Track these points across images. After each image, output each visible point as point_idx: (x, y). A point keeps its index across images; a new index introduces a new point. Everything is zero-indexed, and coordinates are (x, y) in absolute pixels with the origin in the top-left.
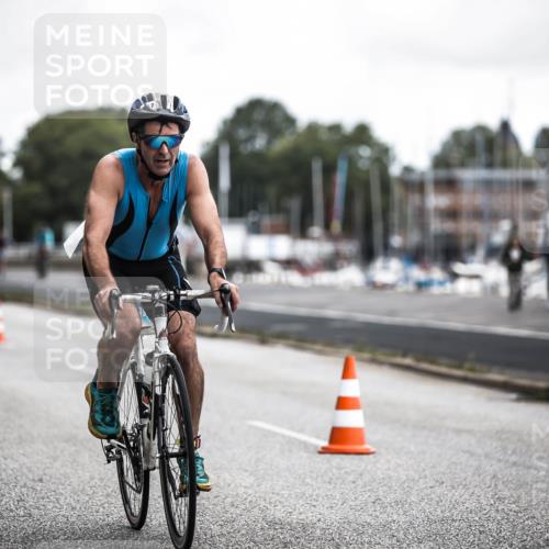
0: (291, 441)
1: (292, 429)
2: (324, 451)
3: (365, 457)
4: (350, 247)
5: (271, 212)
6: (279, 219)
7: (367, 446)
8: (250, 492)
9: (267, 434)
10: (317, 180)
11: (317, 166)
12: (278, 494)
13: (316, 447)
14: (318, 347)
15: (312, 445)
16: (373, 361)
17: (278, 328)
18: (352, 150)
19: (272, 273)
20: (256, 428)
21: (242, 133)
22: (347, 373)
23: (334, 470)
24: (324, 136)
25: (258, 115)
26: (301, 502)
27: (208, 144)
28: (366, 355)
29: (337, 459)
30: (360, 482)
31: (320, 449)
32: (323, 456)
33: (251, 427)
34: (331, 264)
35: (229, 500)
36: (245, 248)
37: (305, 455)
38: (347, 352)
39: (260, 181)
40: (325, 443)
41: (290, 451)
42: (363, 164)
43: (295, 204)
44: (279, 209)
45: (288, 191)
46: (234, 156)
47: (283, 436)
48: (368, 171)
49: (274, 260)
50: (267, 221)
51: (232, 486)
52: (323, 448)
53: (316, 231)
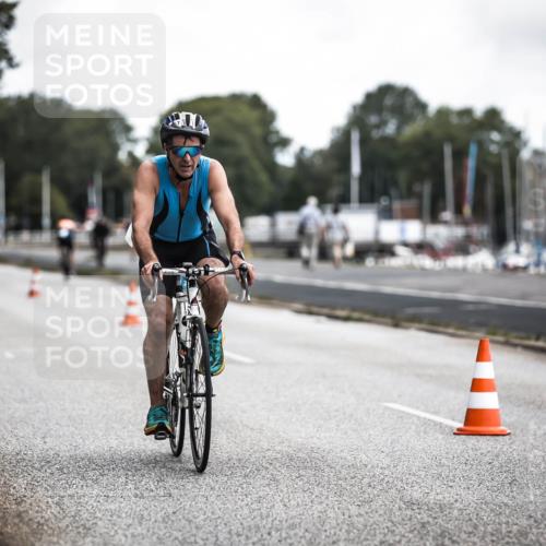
0: (426, 422)
1: (427, 411)
2: (460, 432)
3: (500, 438)
4: (481, 231)
5: (401, 197)
6: (411, 204)
7: (502, 428)
8: (386, 472)
9: (402, 416)
10: (448, 165)
11: (448, 150)
12: (414, 475)
13: (451, 428)
14: (451, 330)
15: (446, 426)
16: (507, 343)
17: (410, 311)
18: (483, 135)
19: (404, 257)
20: (392, 409)
21: (373, 119)
22: (481, 356)
23: (470, 452)
24: (455, 120)
25: (389, 101)
26: (438, 483)
27: (338, 130)
28: (500, 338)
29: (472, 440)
30: (495, 463)
31: (455, 431)
32: (458, 437)
33: (386, 408)
34: (462, 248)
35: (366, 481)
36: (377, 232)
37: (441, 437)
38: (480, 334)
39: (391, 165)
40: (461, 425)
41: (425, 432)
42: (494, 148)
43: (426, 189)
44: (409, 193)
45: (419, 176)
46: (363, 142)
47: (419, 418)
48: (499, 155)
49: (405, 244)
50: (397, 205)
51: (369, 466)
52: (458, 430)
53: (447, 215)
